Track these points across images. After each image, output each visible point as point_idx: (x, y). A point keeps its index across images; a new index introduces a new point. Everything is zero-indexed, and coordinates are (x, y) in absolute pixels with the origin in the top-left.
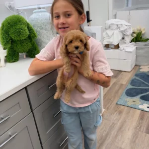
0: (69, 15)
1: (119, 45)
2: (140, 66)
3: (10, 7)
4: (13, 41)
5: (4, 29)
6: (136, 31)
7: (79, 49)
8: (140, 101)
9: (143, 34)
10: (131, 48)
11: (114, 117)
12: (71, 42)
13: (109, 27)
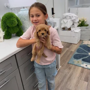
0: (39, 16)
1: (71, 28)
2: (83, 41)
3: (7, 6)
4: (8, 27)
5: (4, 20)
6: (81, 20)
7: (44, 35)
8: (82, 62)
9: (85, 22)
10: (78, 30)
11: (66, 71)
12: (40, 31)
13: (65, 18)
